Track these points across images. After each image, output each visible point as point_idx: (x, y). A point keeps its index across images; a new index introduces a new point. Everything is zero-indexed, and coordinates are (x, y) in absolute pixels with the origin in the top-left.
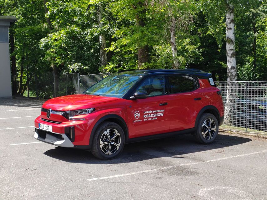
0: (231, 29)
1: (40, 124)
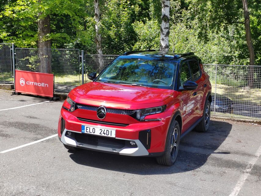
0: (168, 7)
1: (85, 127)
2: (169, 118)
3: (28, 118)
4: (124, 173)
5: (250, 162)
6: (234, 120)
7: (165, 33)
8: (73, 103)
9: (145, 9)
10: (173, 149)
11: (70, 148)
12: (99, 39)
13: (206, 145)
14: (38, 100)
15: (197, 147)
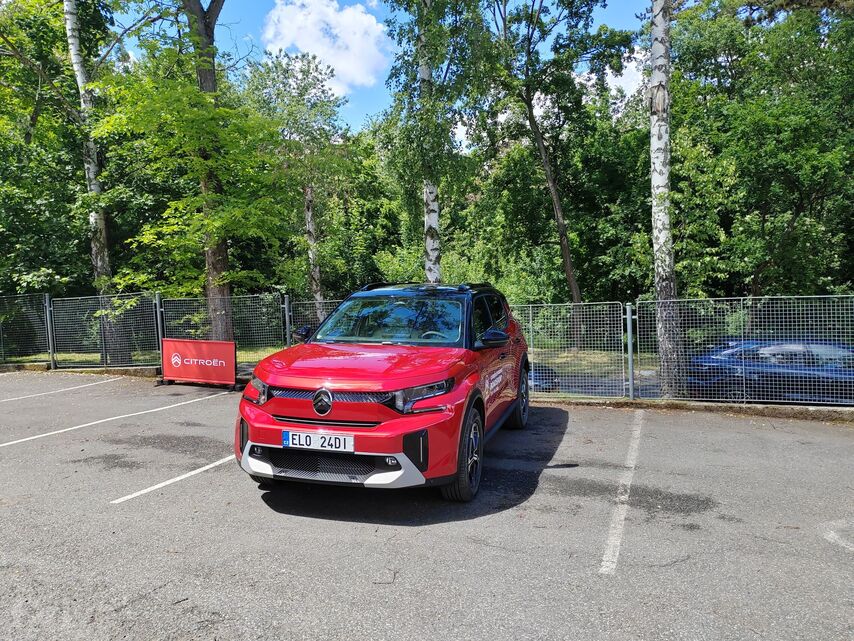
1: (291, 434)
2: (463, 403)
3: (183, 427)
4: (376, 526)
5: (622, 481)
6: (569, 404)
7: (434, 259)
8: (264, 386)
9: (393, 234)
10: (472, 467)
11: (262, 481)
12: (317, 276)
13: (530, 453)
14: (206, 391)
15: (512, 458)
